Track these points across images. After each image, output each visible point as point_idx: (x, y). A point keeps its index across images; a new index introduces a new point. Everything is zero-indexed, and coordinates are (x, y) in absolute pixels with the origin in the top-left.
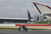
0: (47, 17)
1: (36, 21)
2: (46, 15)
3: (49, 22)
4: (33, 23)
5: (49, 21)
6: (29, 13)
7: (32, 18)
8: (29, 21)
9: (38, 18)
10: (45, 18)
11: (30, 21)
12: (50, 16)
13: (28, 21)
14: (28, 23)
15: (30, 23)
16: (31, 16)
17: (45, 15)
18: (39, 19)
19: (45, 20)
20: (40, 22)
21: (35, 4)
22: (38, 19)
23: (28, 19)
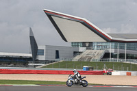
0: (81, 49)
1: (51, 62)
2: (78, 46)
3: (87, 63)
4: (43, 65)
5: (86, 61)
6: (32, 39)
7: (42, 52)
8: (34, 59)
9: (57, 52)
10: (76, 53)
11: (37, 61)
12: (90, 49)
13: (30, 59)
14: (32, 66)
15: (35, 66)
16: (40, 48)
17: (76, 44)
18: (60, 55)
19: (77, 58)
20: (64, 65)
21: (50, 15)
22: (57, 56)
23: (31, 55)
